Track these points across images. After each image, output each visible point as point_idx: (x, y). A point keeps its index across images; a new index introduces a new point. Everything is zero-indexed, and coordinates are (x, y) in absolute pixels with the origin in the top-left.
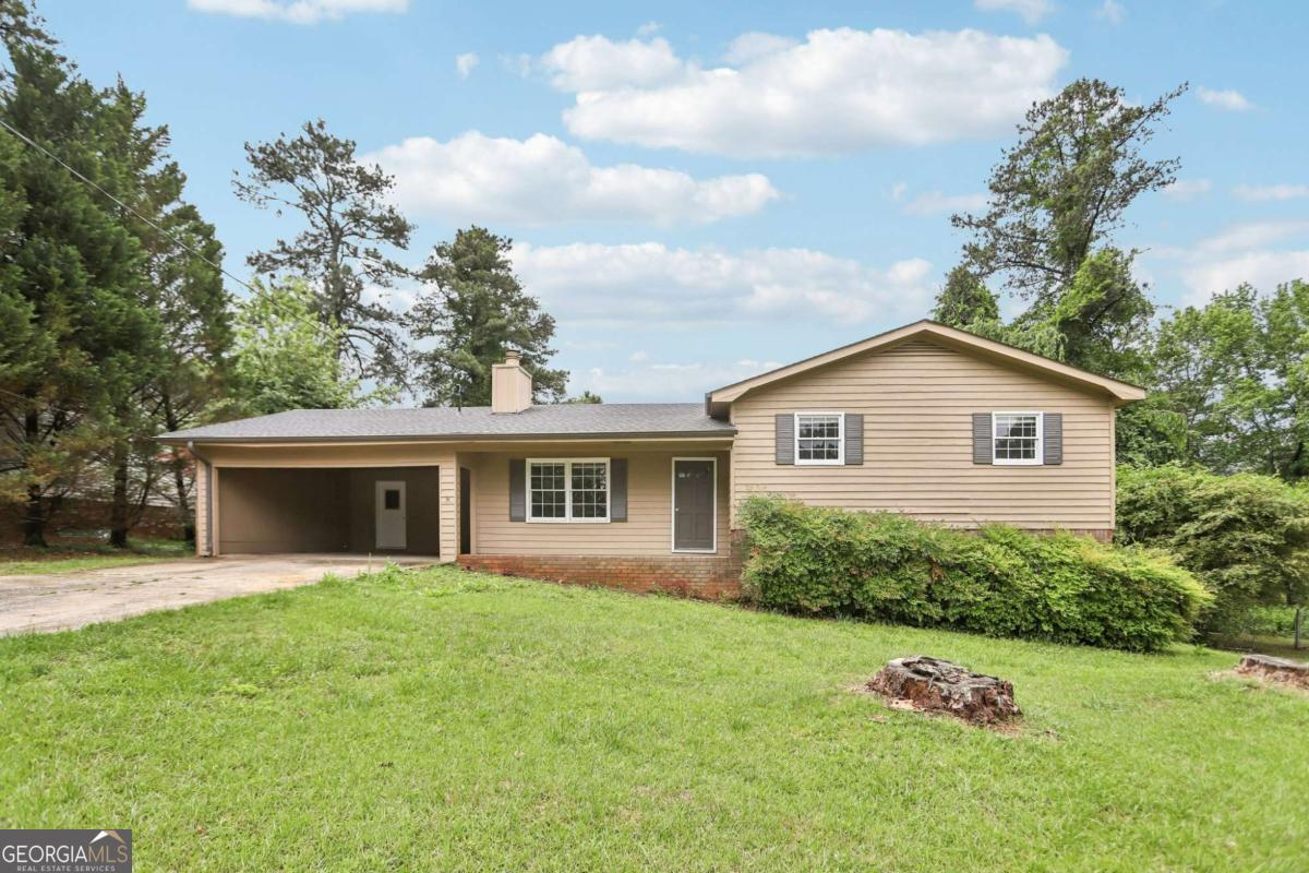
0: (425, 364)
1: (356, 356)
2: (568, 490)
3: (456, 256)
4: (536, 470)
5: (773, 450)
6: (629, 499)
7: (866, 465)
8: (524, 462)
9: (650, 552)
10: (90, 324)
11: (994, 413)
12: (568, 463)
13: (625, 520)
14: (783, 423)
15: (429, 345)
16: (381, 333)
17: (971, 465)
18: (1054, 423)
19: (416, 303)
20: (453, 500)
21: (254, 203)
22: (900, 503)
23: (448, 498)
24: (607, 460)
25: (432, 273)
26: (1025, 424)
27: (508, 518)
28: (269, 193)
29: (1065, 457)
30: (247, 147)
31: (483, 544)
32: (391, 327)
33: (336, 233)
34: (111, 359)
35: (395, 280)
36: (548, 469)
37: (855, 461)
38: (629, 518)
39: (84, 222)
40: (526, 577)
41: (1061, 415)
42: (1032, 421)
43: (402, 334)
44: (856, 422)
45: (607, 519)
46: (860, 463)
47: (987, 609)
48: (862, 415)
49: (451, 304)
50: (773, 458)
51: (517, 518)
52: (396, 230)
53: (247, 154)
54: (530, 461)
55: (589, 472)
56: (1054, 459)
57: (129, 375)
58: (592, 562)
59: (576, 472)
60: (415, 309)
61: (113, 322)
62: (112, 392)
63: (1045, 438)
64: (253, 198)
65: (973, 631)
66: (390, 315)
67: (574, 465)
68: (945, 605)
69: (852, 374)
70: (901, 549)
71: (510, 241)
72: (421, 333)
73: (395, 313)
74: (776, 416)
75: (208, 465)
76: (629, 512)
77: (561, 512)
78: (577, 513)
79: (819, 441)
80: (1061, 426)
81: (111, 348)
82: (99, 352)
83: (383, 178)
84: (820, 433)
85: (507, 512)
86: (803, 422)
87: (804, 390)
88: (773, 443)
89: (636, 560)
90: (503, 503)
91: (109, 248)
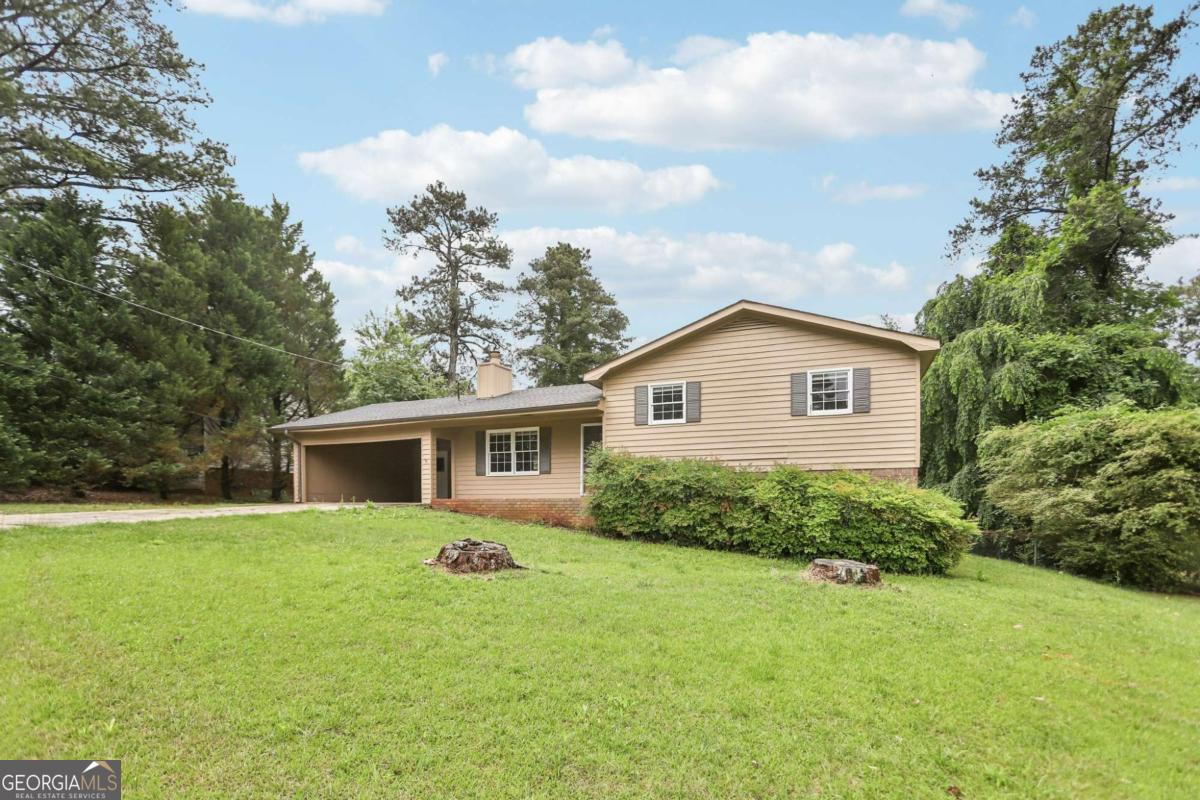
0: (525, 359)
1: (472, 356)
2: (513, 451)
3: (546, 268)
4: (493, 438)
5: (633, 415)
6: (553, 456)
7: (703, 422)
8: (484, 433)
9: (550, 497)
10: (241, 360)
11: (809, 372)
12: (512, 431)
13: (549, 473)
14: (640, 391)
15: (529, 342)
16: (490, 338)
17: (789, 417)
18: (863, 378)
19: (518, 311)
20: (429, 462)
21: (398, 251)
22: (715, 452)
23: (426, 460)
24: (537, 429)
25: (527, 285)
26: (838, 379)
27: (474, 473)
28: (406, 241)
29: (873, 405)
30: (389, 212)
31: (460, 492)
32: (498, 331)
33: (454, 265)
34: (254, 381)
35: (501, 295)
36: (500, 438)
37: (694, 420)
38: (553, 471)
39: (239, 297)
40: (466, 513)
41: (869, 369)
42: (844, 376)
43: (507, 337)
44: (696, 387)
45: (537, 473)
46: (698, 420)
47: (759, 534)
48: (700, 383)
49: (543, 308)
50: (633, 420)
51: (480, 473)
52: (499, 256)
53: (389, 217)
54: (489, 432)
55: (526, 438)
56: (863, 408)
57: (265, 390)
58: (512, 503)
59: (518, 438)
60: (518, 315)
61: (254, 358)
62: (254, 402)
63: (854, 390)
64: (397, 248)
65: (753, 553)
66: (494, 322)
67: (517, 433)
68: (731, 531)
69: (692, 350)
70: (685, 486)
71: (588, 251)
72: (524, 334)
73: (498, 321)
74: (636, 388)
75: (299, 444)
76: (553, 466)
77: (508, 469)
78: (519, 469)
79: (668, 405)
80: (869, 379)
81: (255, 374)
82: (248, 376)
83: (488, 216)
84: (668, 398)
85: (474, 468)
86: (657, 391)
87: (656, 366)
88: (633, 409)
89: (540, 500)
90: (471, 463)
91: (253, 311)
